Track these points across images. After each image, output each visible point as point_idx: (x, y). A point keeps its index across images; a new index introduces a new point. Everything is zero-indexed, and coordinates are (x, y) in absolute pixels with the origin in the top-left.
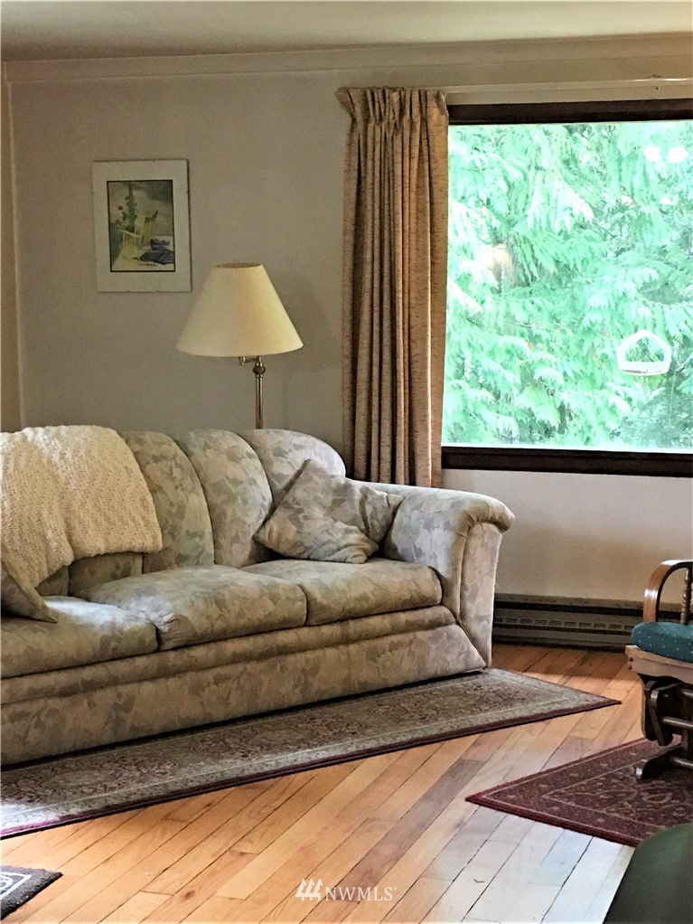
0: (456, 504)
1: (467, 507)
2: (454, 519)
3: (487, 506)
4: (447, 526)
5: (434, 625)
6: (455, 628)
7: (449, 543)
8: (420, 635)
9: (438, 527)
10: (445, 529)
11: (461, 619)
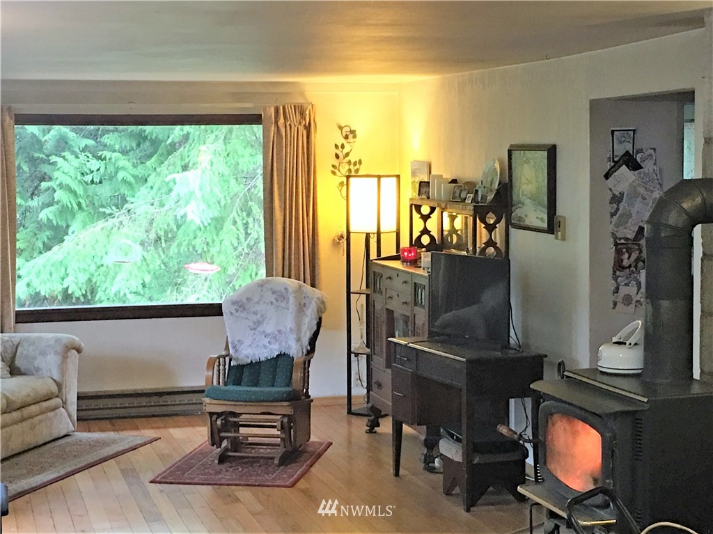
0: (58, 340)
1: (65, 341)
2: (59, 349)
3: (74, 340)
4: (56, 353)
5: (54, 409)
6: (62, 409)
7: (59, 362)
8: (49, 414)
9: (50, 354)
10: (55, 355)
11: (64, 405)
